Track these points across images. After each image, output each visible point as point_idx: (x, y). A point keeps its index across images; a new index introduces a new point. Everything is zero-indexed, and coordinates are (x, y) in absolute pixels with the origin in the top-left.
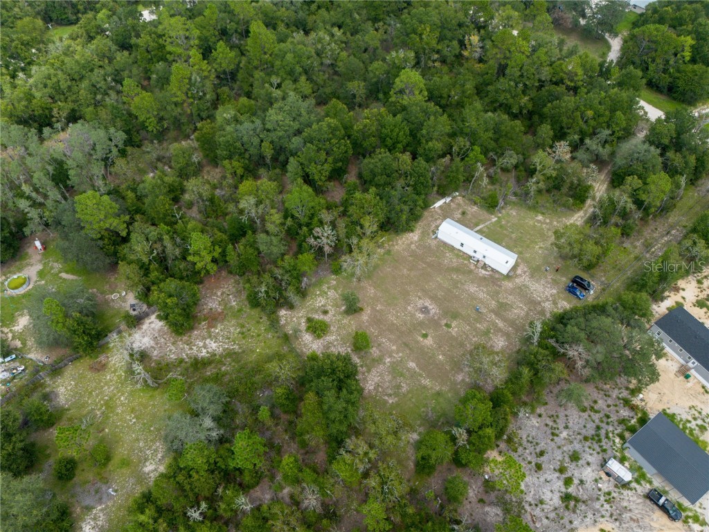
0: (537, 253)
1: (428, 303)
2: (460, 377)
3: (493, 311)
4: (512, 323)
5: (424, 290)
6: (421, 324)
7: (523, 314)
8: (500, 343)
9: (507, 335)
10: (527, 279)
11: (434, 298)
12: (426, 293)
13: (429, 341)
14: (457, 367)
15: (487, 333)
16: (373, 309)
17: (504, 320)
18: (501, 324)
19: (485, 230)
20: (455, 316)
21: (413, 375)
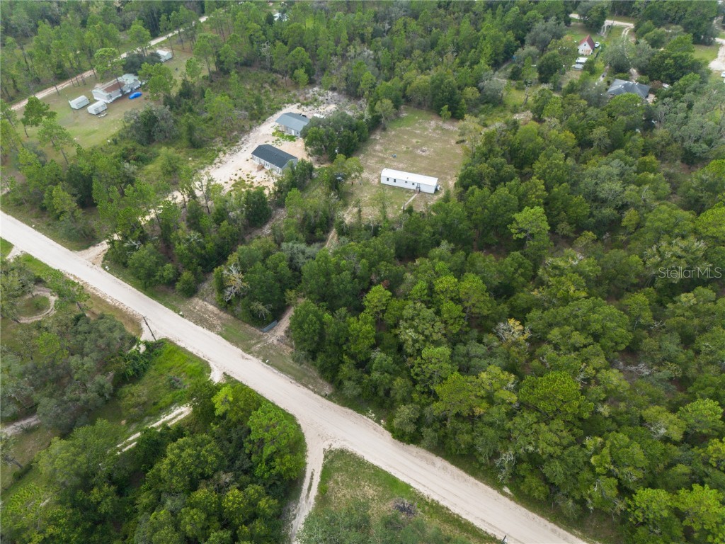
0: (368, 193)
1: (423, 154)
2: (393, 133)
3: (386, 159)
4: (374, 156)
5: (430, 159)
6: (422, 146)
7: (369, 161)
8: (378, 147)
9: (375, 151)
10: (370, 177)
11: (421, 156)
12: (426, 157)
13: (414, 141)
14: (396, 136)
15: (386, 150)
16: (451, 145)
17: (378, 156)
18: (380, 154)
19: (407, 199)
20: (406, 152)
21: (416, 129)
